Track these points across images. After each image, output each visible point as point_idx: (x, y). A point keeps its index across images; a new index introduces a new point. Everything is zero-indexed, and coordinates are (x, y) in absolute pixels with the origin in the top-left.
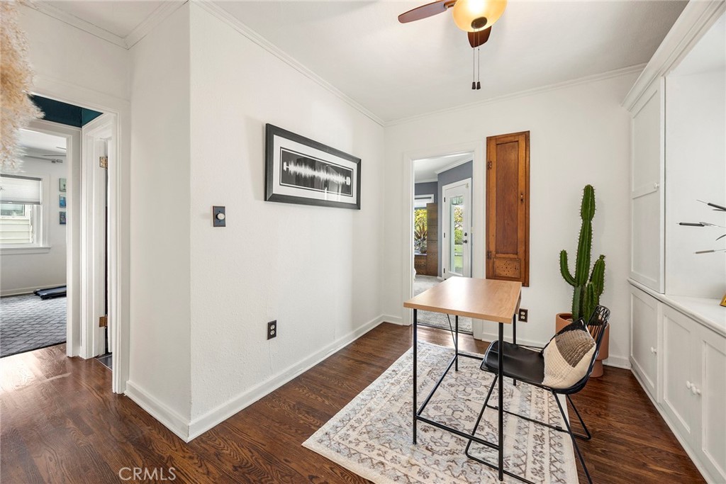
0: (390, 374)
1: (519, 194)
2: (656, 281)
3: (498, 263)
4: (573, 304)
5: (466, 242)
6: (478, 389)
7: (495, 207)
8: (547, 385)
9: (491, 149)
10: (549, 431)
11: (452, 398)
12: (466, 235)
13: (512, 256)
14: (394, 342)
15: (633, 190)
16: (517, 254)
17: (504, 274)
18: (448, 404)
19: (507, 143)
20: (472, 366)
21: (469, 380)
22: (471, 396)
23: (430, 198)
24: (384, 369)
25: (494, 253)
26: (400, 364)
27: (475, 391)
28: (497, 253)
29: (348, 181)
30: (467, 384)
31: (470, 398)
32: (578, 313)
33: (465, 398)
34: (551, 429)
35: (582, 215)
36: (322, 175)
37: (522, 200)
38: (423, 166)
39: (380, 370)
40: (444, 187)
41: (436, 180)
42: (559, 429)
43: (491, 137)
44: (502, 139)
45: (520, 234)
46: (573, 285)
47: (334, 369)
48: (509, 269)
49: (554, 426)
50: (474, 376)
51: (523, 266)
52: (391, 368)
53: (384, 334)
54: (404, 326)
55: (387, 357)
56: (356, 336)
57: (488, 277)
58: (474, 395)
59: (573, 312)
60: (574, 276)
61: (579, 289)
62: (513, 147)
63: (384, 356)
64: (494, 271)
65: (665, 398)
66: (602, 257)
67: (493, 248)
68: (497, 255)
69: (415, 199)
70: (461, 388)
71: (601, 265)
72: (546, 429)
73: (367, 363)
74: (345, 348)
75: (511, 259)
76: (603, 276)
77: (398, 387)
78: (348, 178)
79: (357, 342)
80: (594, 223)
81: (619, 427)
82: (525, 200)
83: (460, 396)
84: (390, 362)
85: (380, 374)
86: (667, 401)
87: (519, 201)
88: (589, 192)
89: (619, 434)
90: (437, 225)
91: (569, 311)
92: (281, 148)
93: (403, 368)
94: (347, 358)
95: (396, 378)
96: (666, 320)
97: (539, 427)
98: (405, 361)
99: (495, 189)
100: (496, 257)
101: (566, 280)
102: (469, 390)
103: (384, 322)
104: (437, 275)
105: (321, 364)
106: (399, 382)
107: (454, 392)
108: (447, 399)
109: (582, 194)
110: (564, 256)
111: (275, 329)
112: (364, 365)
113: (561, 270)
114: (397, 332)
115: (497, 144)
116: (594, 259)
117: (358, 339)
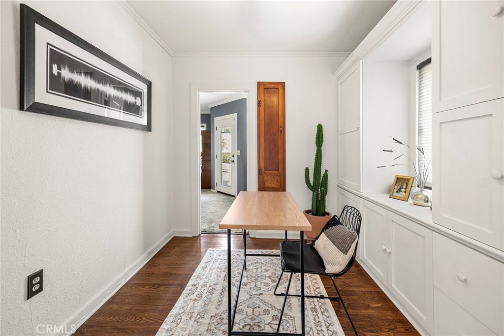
0: (191, 290)
1: (279, 127)
2: (357, 185)
3: (267, 178)
4: (313, 203)
5: (233, 161)
6: (265, 281)
7: (263, 136)
8: (330, 273)
9: (261, 92)
10: (318, 301)
11: (248, 296)
12: (233, 156)
13: (275, 172)
14: (188, 255)
15: (340, 129)
16: (278, 170)
17: (270, 186)
18: (247, 304)
19: (270, 88)
20: (256, 261)
21: (257, 275)
22: (262, 289)
23: (204, 126)
24: (183, 286)
25: (263, 170)
26: (198, 277)
27: (263, 284)
28: (265, 170)
29: (138, 102)
30: (256, 280)
31: (261, 291)
32: (315, 209)
33: (258, 293)
34: (318, 299)
35: (316, 144)
36: (109, 90)
37: (281, 131)
38: (208, 98)
39: (179, 289)
40: (216, 119)
41: (209, 113)
42: (322, 297)
43: (260, 82)
44: (268, 85)
45: (280, 156)
46: (312, 191)
47: (128, 303)
48: (273, 182)
49: (319, 295)
50: (259, 271)
51: (282, 180)
52: (190, 283)
53: (177, 249)
54: (193, 237)
55: (184, 273)
56: (148, 258)
57: (260, 190)
58: (264, 288)
59: (312, 208)
60: (312, 184)
61: (315, 193)
62: (275, 92)
63: (180, 272)
64: (264, 184)
65: (365, 256)
66: (327, 171)
67: (262, 167)
68: (266, 172)
69: (201, 126)
70: (253, 285)
71: (326, 176)
72: (315, 300)
73: (164, 285)
74: (137, 274)
75: (275, 175)
76: (327, 183)
77: (201, 301)
78: (138, 99)
79: (150, 264)
80: (323, 148)
81: (348, 283)
82: (283, 132)
83: (254, 293)
84: (188, 277)
85: (180, 293)
86: (366, 258)
87: (280, 132)
88: (320, 127)
89: (351, 288)
90: (211, 149)
91: (310, 208)
92: (48, 44)
93: (201, 279)
94: (140, 285)
95: (197, 293)
96: (365, 208)
97: (311, 301)
98: (202, 272)
99: (264, 122)
100: (265, 174)
101: (309, 188)
102: (258, 284)
103: (174, 237)
104: (211, 189)
105: (110, 302)
106: (200, 296)
107: (249, 290)
108: (245, 299)
109: (316, 129)
110: (307, 170)
111: (41, 282)
112: (162, 288)
113: (306, 181)
114: (188, 244)
115: (265, 88)
116: (323, 172)
117: (150, 260)
